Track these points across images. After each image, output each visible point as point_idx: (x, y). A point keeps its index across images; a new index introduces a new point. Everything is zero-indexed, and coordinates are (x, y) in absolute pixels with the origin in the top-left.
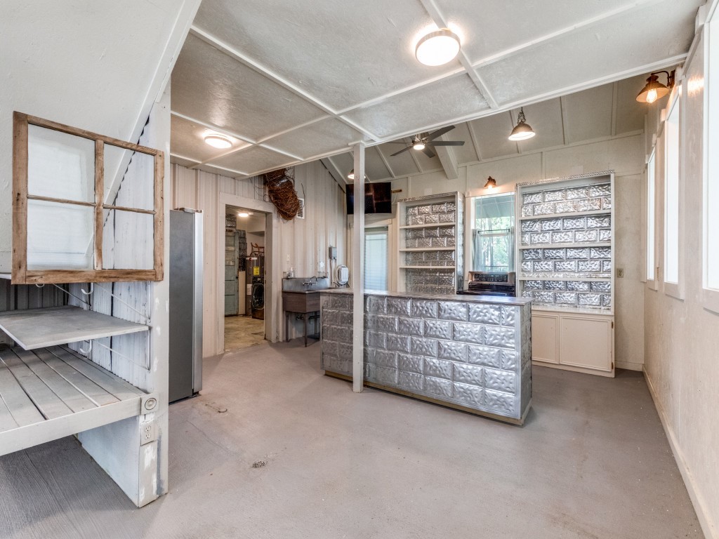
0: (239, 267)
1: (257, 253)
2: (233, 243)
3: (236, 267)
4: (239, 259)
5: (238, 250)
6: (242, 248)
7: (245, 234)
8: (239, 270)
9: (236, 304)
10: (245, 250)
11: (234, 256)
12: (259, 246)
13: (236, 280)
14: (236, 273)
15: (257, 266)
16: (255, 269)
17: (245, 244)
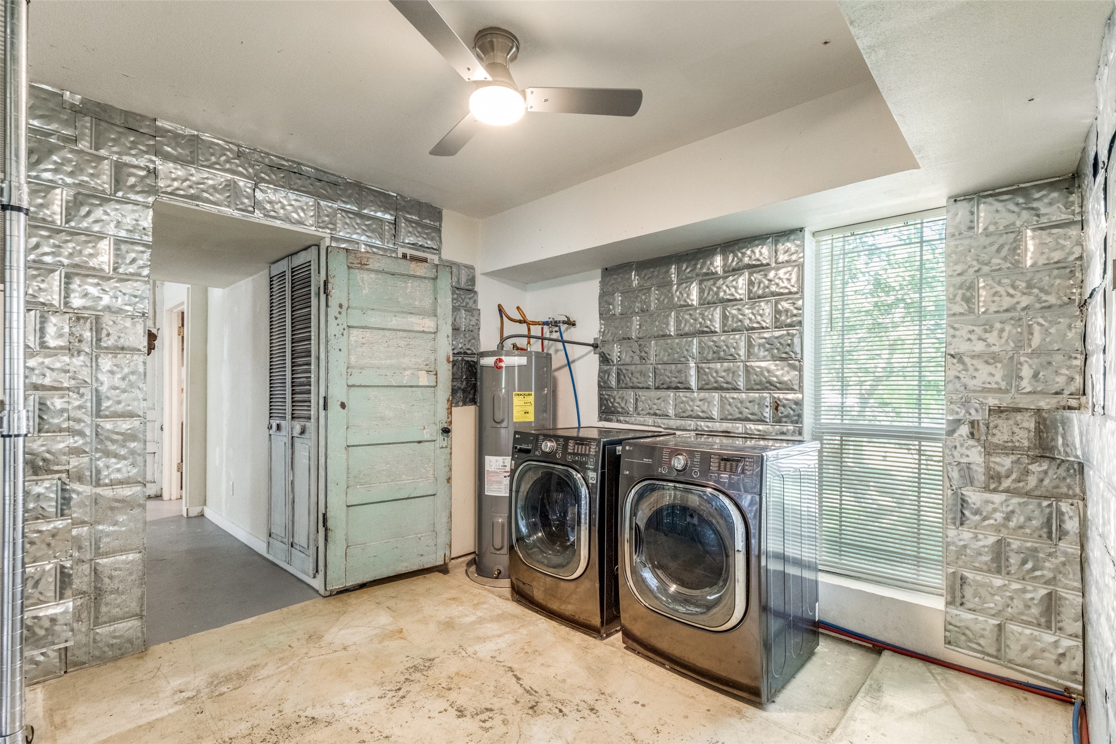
0: (454, 391)
1: (522, 342)
2: (427, 302)
3: (444, 392)
4: (454, 363)
5: (447, 329)
6: (463, 324)
7: (472, 280)
8: (453, 402)
9: (443, 532)
10: (473, 332)
11: (434, 351)
12: (530, 318)
13: (441, 440)
14: (442, 414)
15: (524, 387)
16: (517, 401)
17: (473, 311)
